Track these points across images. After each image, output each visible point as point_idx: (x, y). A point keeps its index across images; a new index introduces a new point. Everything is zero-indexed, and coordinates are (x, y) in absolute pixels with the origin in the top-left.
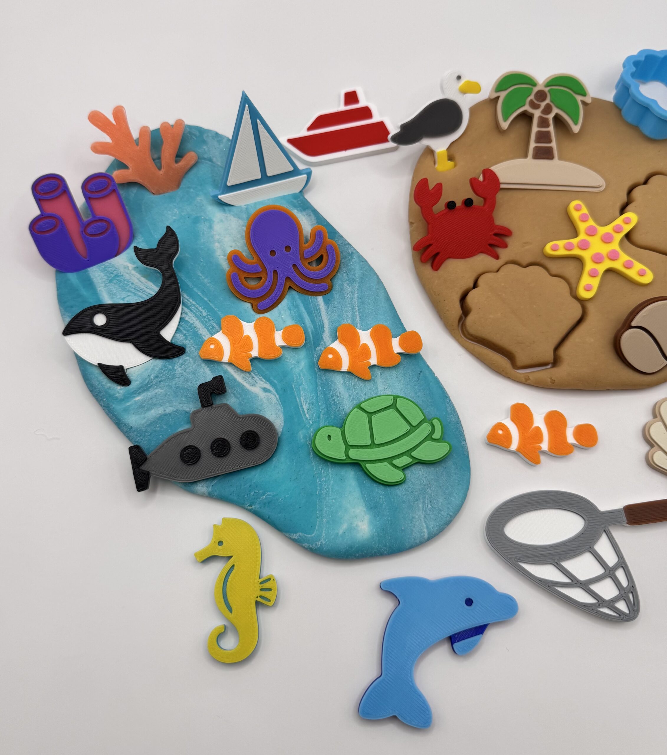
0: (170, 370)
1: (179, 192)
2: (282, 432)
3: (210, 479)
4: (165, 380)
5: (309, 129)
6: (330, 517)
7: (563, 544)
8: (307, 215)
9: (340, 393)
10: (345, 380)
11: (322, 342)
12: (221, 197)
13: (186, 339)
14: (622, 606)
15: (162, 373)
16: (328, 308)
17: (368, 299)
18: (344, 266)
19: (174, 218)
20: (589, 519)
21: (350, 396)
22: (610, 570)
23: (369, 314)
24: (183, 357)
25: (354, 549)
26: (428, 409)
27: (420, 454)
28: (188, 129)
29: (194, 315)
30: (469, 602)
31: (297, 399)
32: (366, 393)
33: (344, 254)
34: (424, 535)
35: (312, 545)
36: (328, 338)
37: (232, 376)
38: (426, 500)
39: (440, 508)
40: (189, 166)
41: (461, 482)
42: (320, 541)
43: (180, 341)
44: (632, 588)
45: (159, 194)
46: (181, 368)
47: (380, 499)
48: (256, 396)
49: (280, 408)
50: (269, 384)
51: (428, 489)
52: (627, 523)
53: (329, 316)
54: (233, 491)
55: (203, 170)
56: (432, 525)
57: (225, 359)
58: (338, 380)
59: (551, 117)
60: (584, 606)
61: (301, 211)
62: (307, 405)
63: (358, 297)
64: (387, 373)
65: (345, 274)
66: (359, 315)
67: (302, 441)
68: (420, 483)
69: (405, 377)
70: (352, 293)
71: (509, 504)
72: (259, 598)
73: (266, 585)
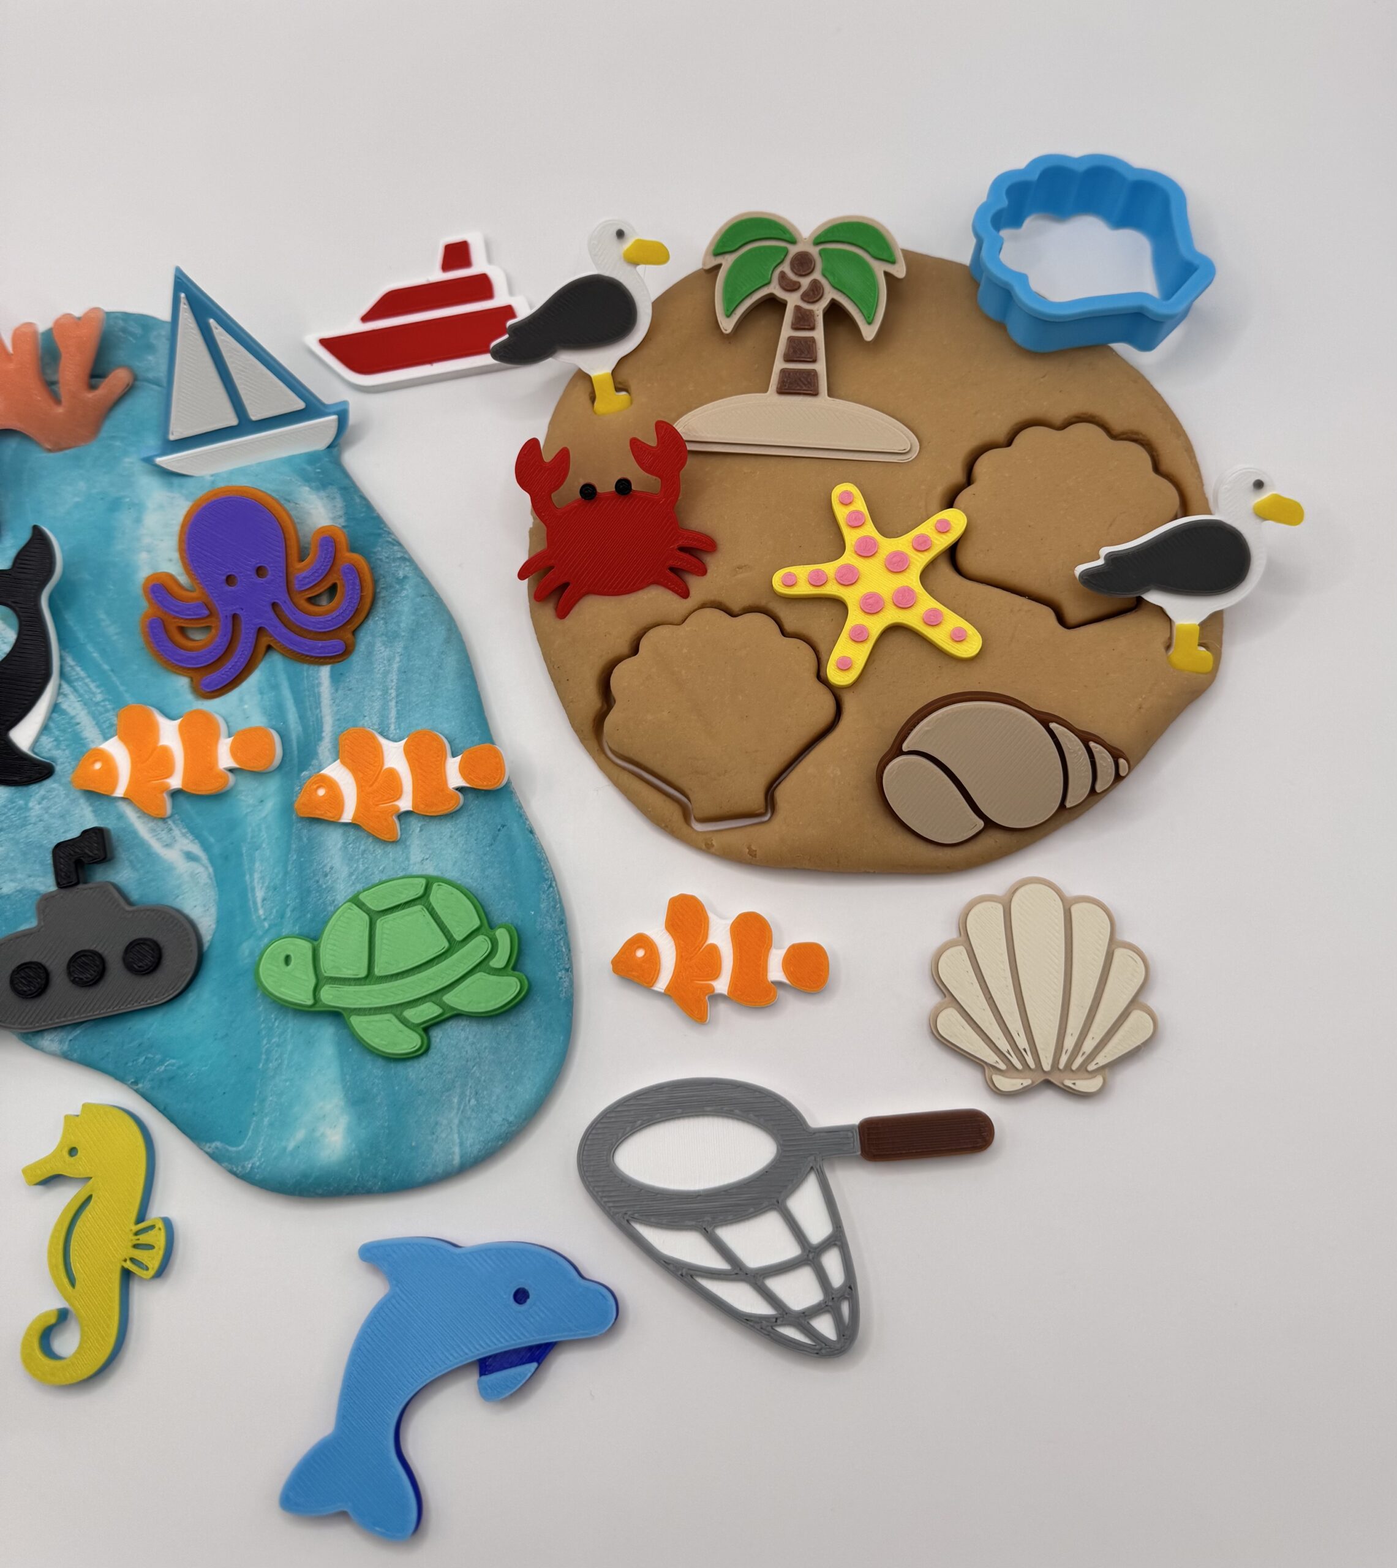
0: (20, 808)
1: (94, 448)
2: (212, 942)
3: (68, 1028)
4: (9, 827)
5: (366, 318)
6: (278, 1114)
7: (725, 1191)
8: (328, 497)
9: (332, 868)
10: (347, 841)
11: (315, 762)
12: (160, 461)
13: (57, 747)
14: (825, 1326)
15: (4, 814)
16: (337, 690)
17: (420, 674)
18: (383, 604)
19: (77, 499)
20: (787, 1142)
21: (351, 874)
22: (810, 1251)
23: (417, 705)
24: (48, 784)
25: (310, 1181)
26: (501, 903)
27: (456, 999)
28: (121, 323)
29: (80, 699)
30: (521, 1296)
31: (247, 877)
32: (384, 868)
33: (389, 579)
34: (453, 1159)
35: (237, 1167)
36: (327, 753)
37: (131, 825)
38: (469, 1091)
39: (493, 1105)
40: (115, 397)
41: (543, 1055)
42: (251, 1161)
43: (48, 751)
44: (850, 1289)
45: (59, 449)
46: (40, 806)
47: (373, 1085)
48: (170, 868)
49: (212, 894)
50: (199, 845)
51: (475, 1068)
52: (861, 1155)
53: (335, 709)
54: (108, 1054)
55: (143, 403)
56: (472, 1140)
57: (119, 792)
58: (333, 840)
59: (819, 309)
60: (747, 1320)
61: (317, 489)
62: (264, 889)
63: (399, 670)
64: (434, 828)
65: (382, 622)
66: (396, 706)
67: (246, 961)
68: (458, 1056)
69: (468, 836)
70: (389, 661)
71: (630, 1103)
72: (128, 1262)
73: (144, 1239)
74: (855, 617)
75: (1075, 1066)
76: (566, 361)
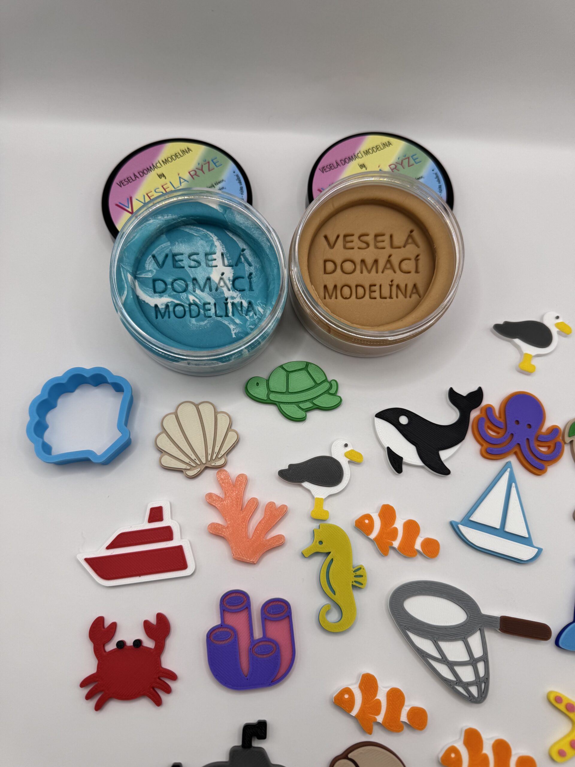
7: (445, 628)
14: (474, 690)
20: (471, 616)
22: (474, 660)
44: (486, 679)
52: (499, 629)
71: (415, 584)
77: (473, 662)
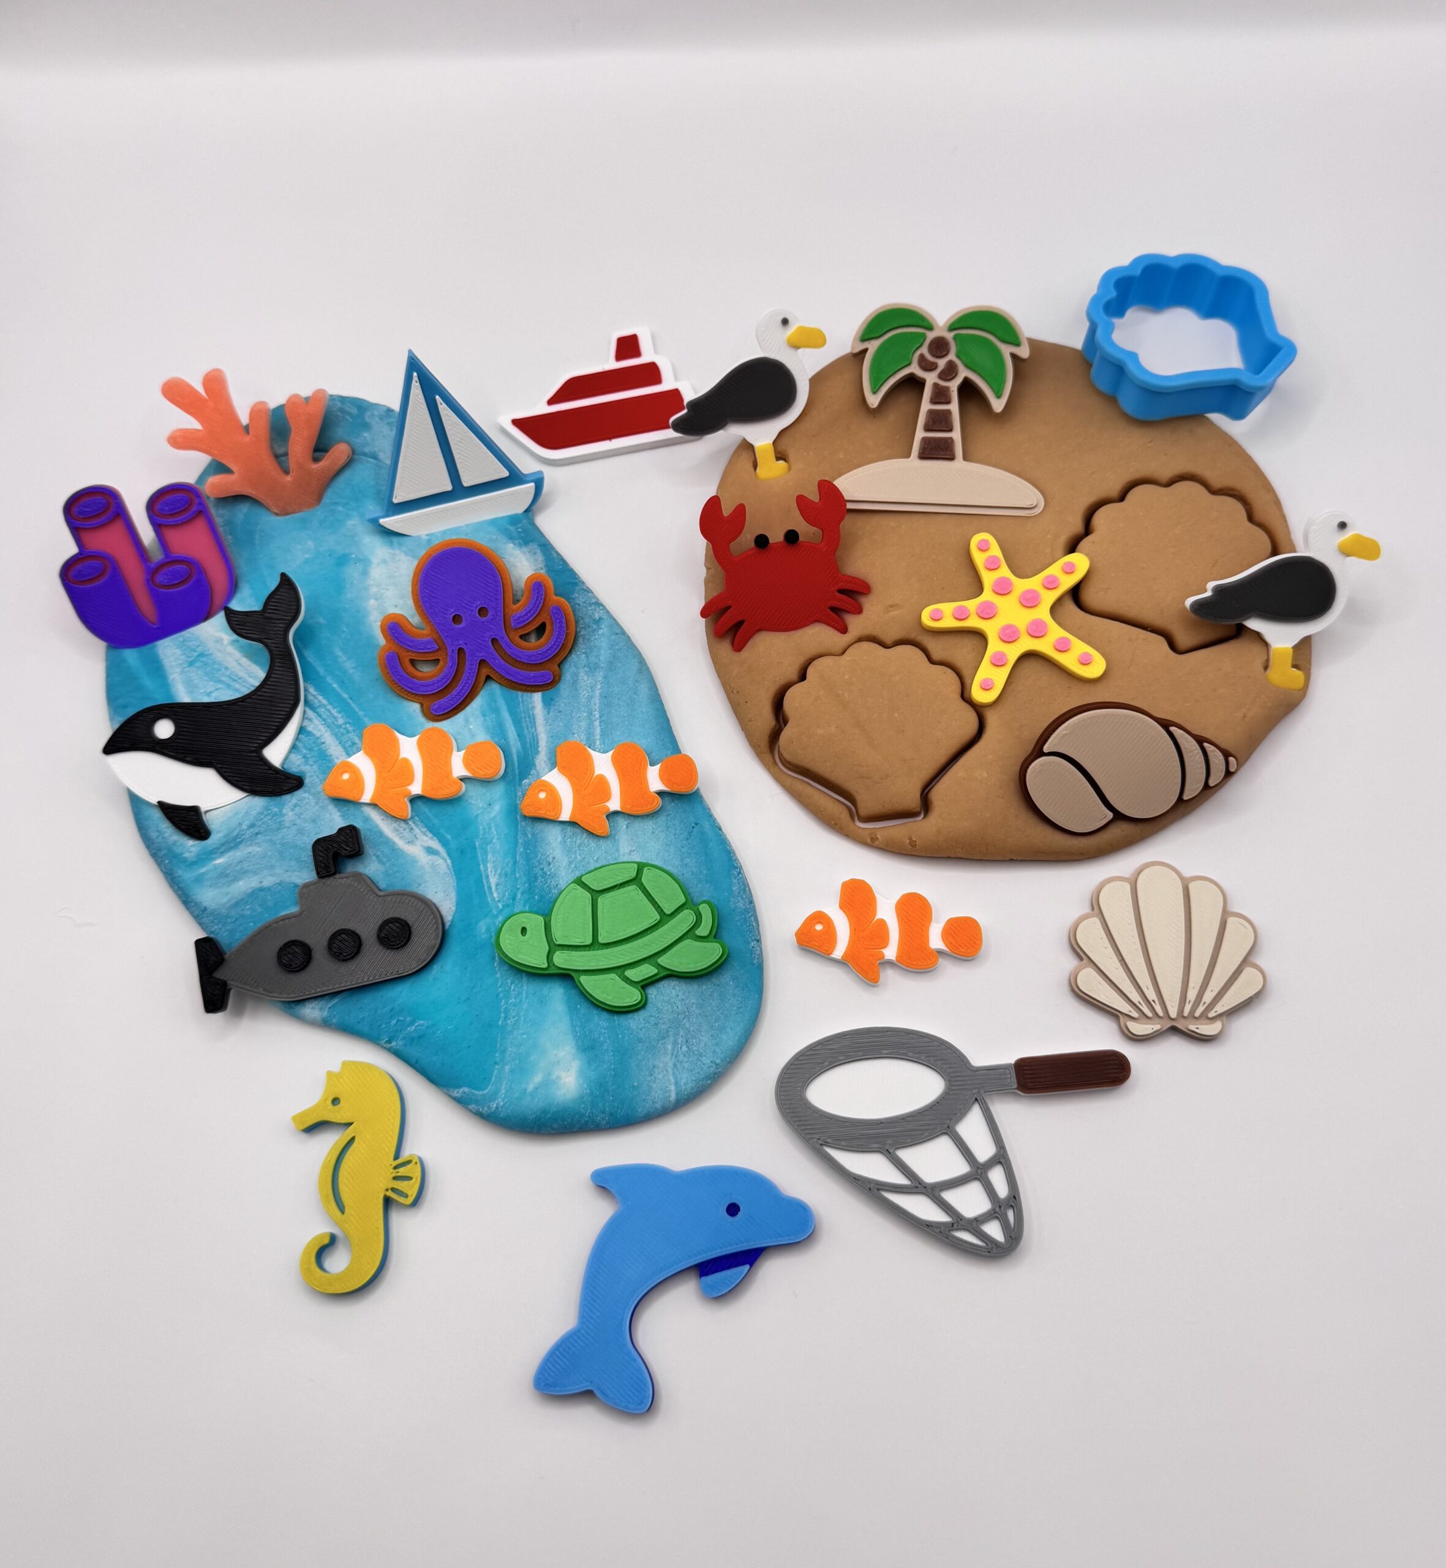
0: (275, 814)
1: (319, 512)
2: (452, 921)
3: (327, 997)
4: (266, 831)
5: (551, 402)
6: (517, 1062)
7: (903, 1119)
8: (530, 552)
9: (554, 858)
10: (565, 836)
11: (533, 772)
12: (383, 522)
13: (306, 763)
14: (994, 1230)
15: (261, 820)
16: (548, 713)
17: (619, 699)
18: (583, 641)
19: (307, 556)
20: (952, 1079)
21: (571, 863)
22: (978, 1168)
23: (617, 724)
24: (299, 794)
25: (549, 1116)
26: (700, 886)
27: (671, 961)
28: (339, 404)
29: (323, 723)
30: (733, 1209)
31: (482, 866)
32: (598, 858)
33: (587, 620)
34: (670, 1096)
35: (483, 1108)
36: (543, 765)
37: (377, 826)
38: (680, 1039)
39: (702, 1051)
40: (337, 468)
41: (741, 1010)
42: (496, 1102)
43: (296, 766)
44: (1014, 1200)
45: (286, 513)
46: (293, 813)
47: (600, 1034)
48: (414, 861)
49: (452, 882)
50: (438, 841)
51: (685, 1020)
52: (1017, 1089)
53: (549, 728)
54: (364, 1018)
55: (362, 474)
56: (685, 1080)
57: (367, 798)
58: (553, 836)
59: (954, 385)
60: (929, 1226)
61: (520, 546)
62: (497, 876)
63: (601, 695)
64: (638, 825)
65: (584, 655)
66: (600, 725)
67: (483, 936)
68: (670, 1010)
69: (667, 832)
70: (591, 688)
71: (818, 1048)
72: (390, 1191)
73: (402, 1171)
74: (994, 645)
75: (1197, 1014)
76: (735, 432)
77: (977, 1172)
